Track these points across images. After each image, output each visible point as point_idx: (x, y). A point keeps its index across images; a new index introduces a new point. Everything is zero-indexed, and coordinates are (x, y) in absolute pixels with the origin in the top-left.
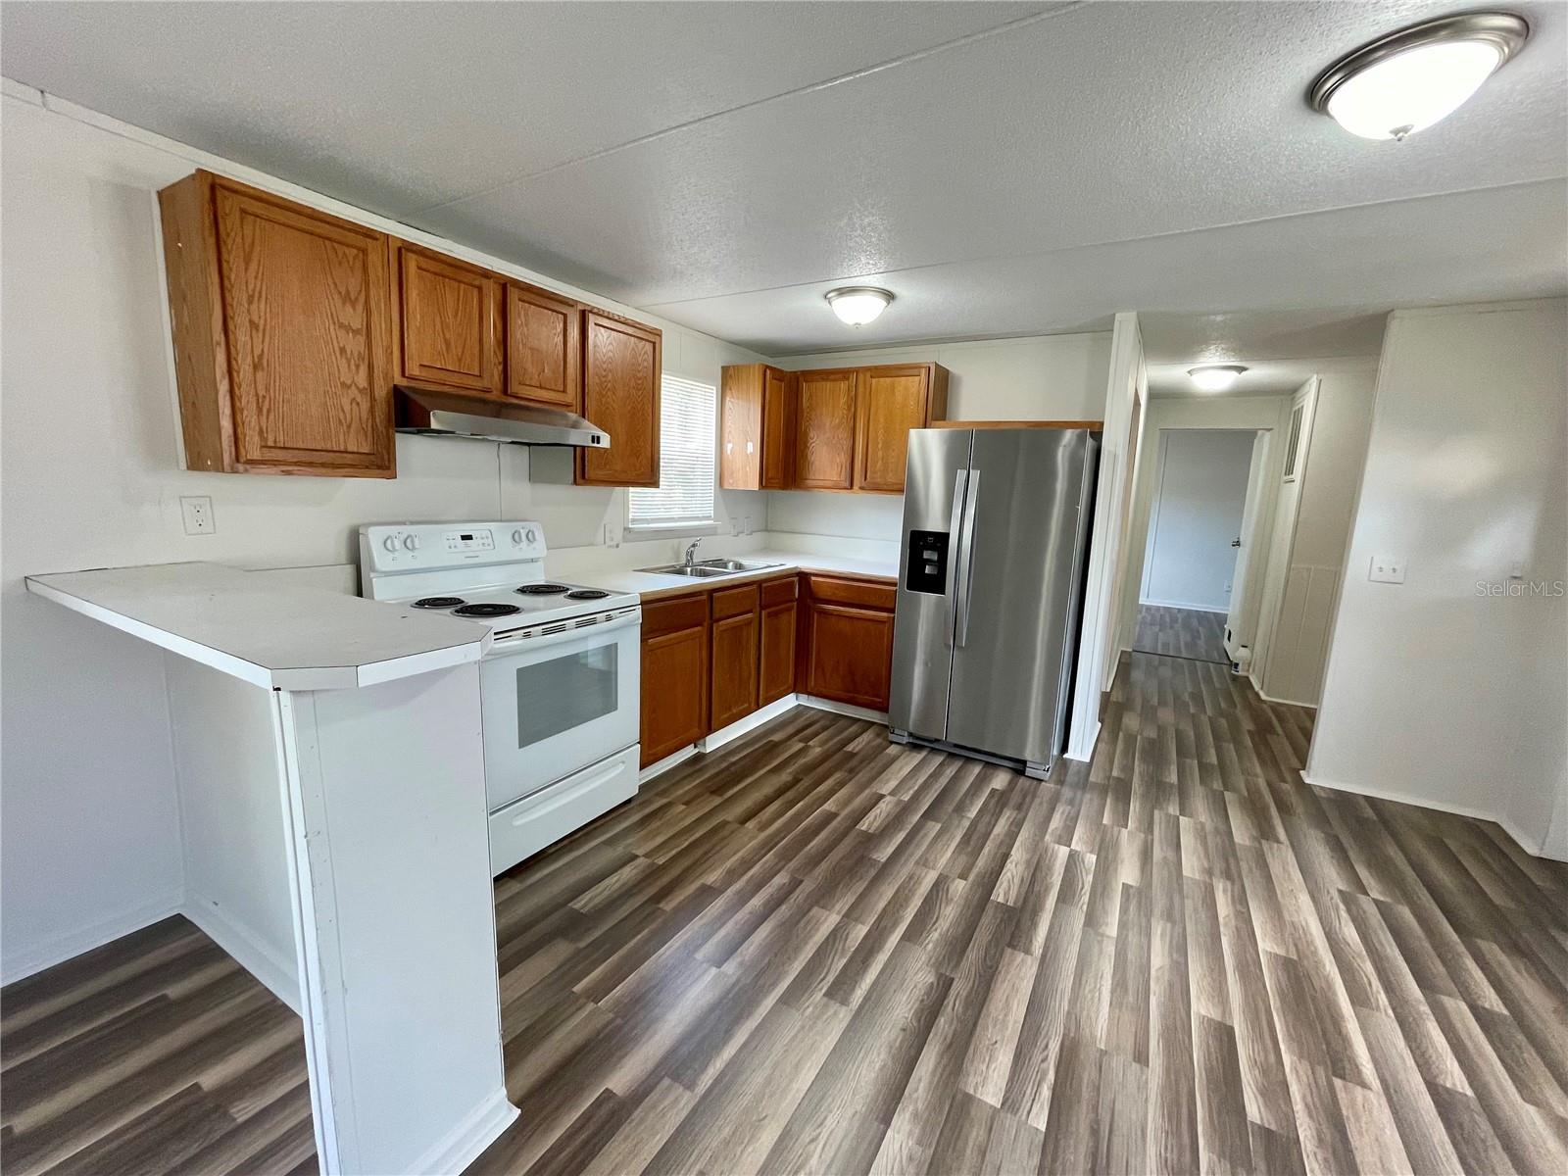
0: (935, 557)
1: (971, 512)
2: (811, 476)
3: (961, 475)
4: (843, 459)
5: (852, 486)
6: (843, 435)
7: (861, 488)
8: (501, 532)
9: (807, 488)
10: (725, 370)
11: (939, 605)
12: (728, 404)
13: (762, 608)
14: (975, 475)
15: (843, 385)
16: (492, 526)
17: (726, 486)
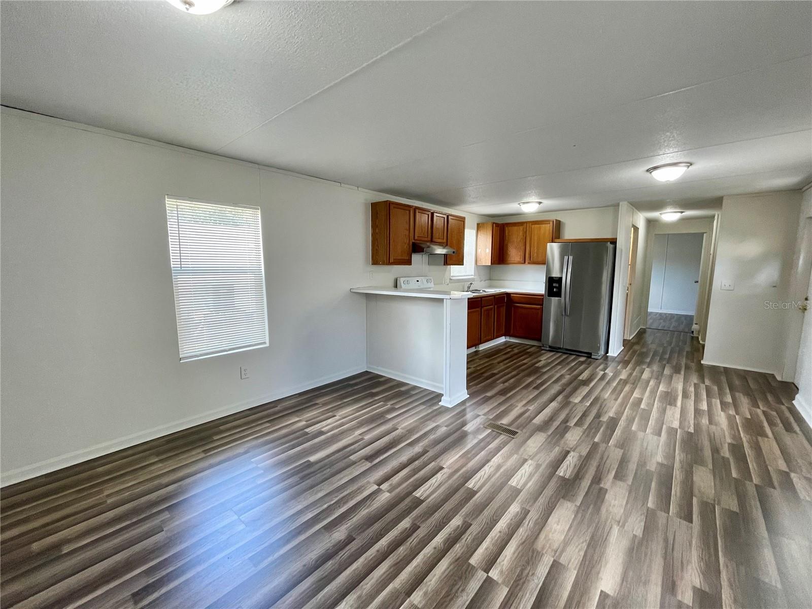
0: (557, 285)
1: (570, 270)
2: (509, 259)
3: (566, 258)
4: (522, 253)
5: (525, 262)
6: (521, 245)
7: (529, 263)
8: (424, 279)
9: (508, 264)
10: (478, 224)
11: (559, 302)
12: (479, 236)
13: (495, 305)
14: (571, 258)
15: (521, 228)
16: (422, 278)
17: (478, 264)
